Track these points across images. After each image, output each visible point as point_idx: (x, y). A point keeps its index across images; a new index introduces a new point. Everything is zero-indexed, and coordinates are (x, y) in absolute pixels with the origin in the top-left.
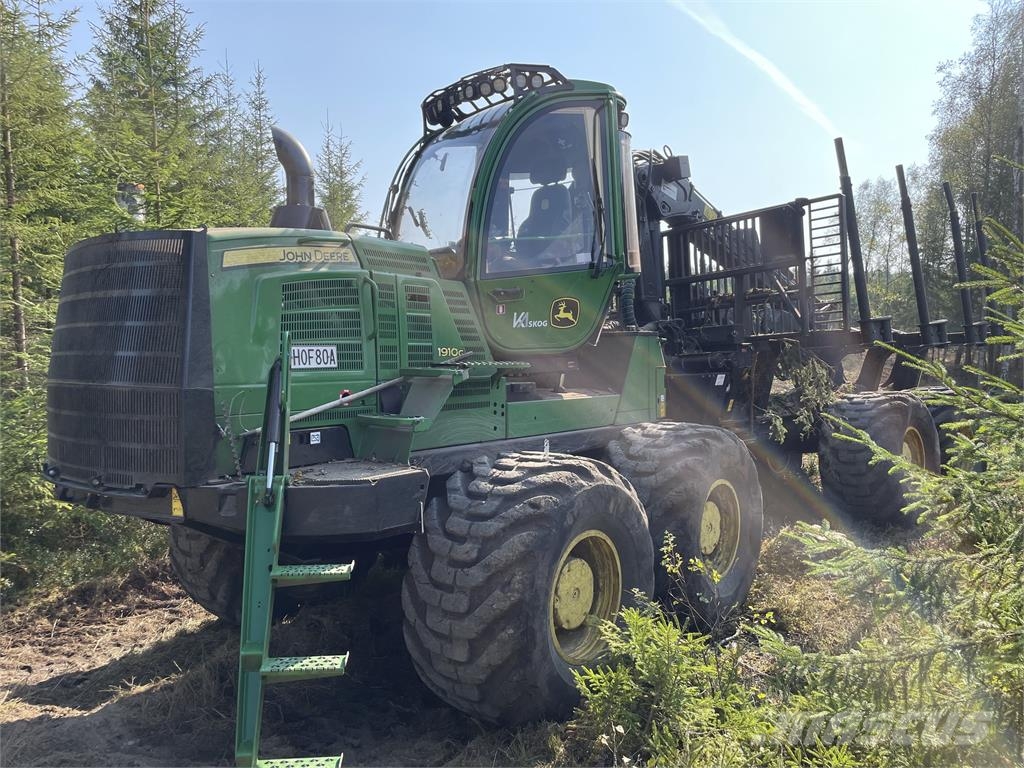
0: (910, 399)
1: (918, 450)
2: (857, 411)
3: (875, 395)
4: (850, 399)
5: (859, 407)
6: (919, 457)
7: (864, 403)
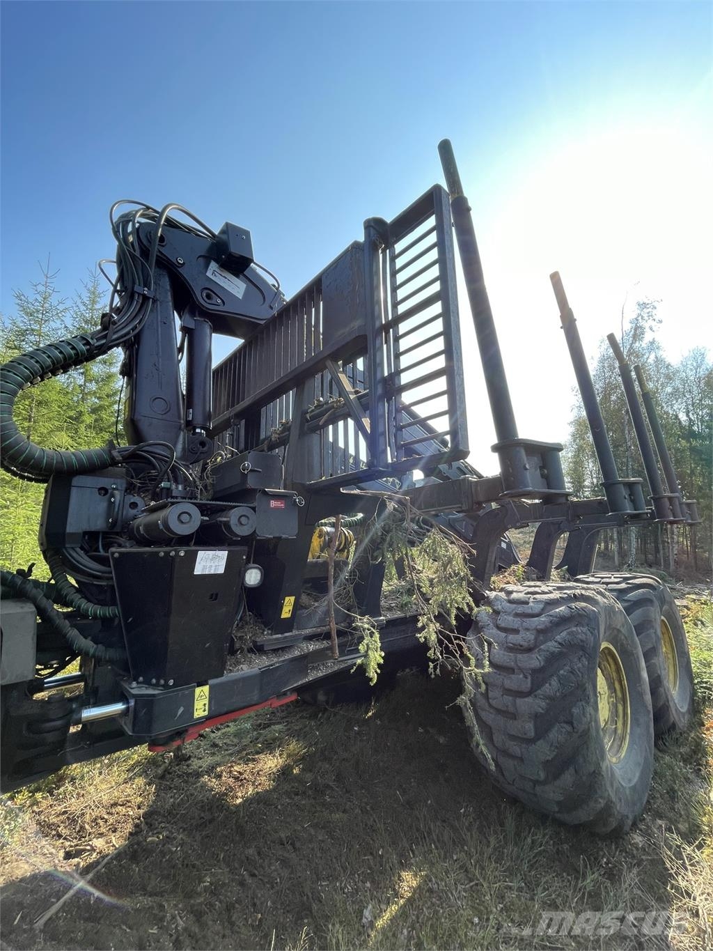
0: (599, 598)
1: (614, 675)
2: (517, 615)
3: (544, 588)
4: (509, 593)
5: (520, 609)
6: (617, 686)
7: (527, 603)
